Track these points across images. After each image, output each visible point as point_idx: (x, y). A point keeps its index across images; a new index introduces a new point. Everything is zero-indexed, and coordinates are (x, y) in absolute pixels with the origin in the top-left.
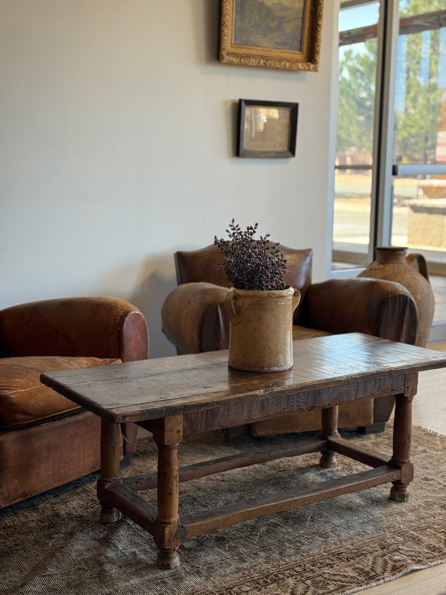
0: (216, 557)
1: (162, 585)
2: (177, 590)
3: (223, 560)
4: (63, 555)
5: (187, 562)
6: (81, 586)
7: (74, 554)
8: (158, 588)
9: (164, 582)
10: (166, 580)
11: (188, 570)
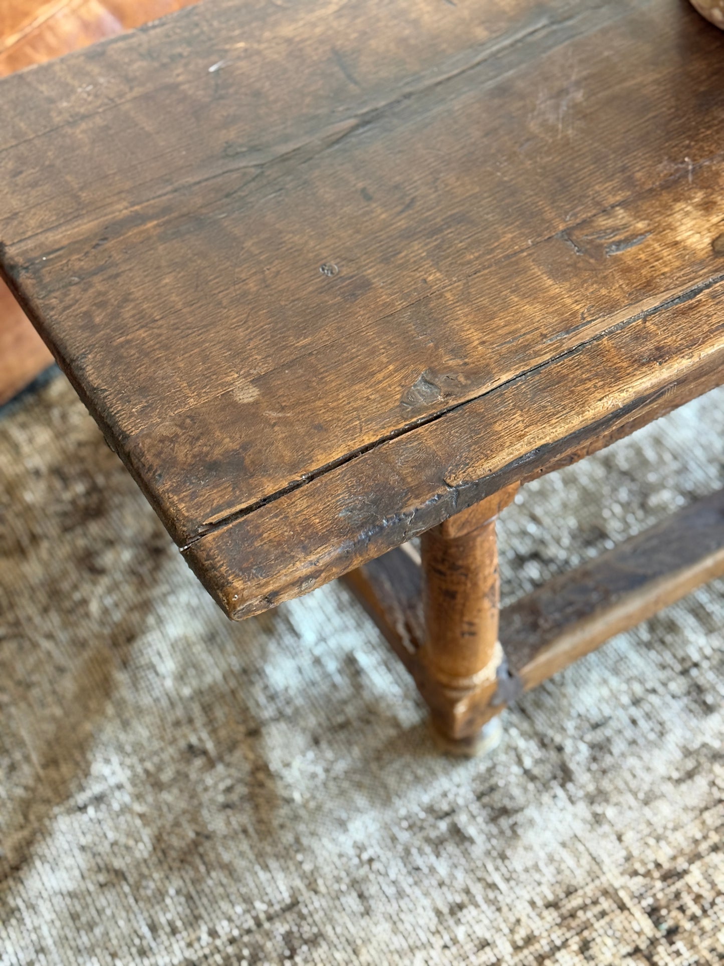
0: (614, 681)
1: (451, 848)
2: (502, 885)
3: (636, 702)
4: (135, 684)
5: (523, 711)
6: (201, 856)
7: (168, 666)
8: (442, 868)
9: (458, 834)
10: (462, 819)
11: (528, 763)
